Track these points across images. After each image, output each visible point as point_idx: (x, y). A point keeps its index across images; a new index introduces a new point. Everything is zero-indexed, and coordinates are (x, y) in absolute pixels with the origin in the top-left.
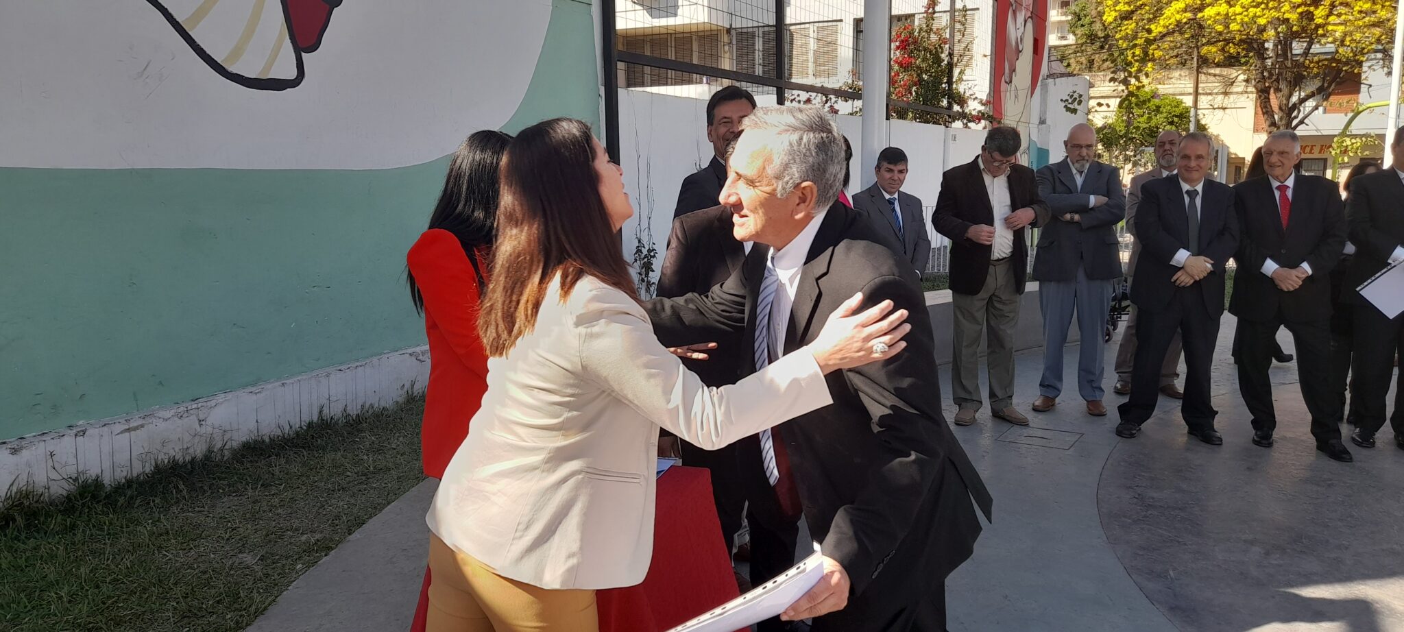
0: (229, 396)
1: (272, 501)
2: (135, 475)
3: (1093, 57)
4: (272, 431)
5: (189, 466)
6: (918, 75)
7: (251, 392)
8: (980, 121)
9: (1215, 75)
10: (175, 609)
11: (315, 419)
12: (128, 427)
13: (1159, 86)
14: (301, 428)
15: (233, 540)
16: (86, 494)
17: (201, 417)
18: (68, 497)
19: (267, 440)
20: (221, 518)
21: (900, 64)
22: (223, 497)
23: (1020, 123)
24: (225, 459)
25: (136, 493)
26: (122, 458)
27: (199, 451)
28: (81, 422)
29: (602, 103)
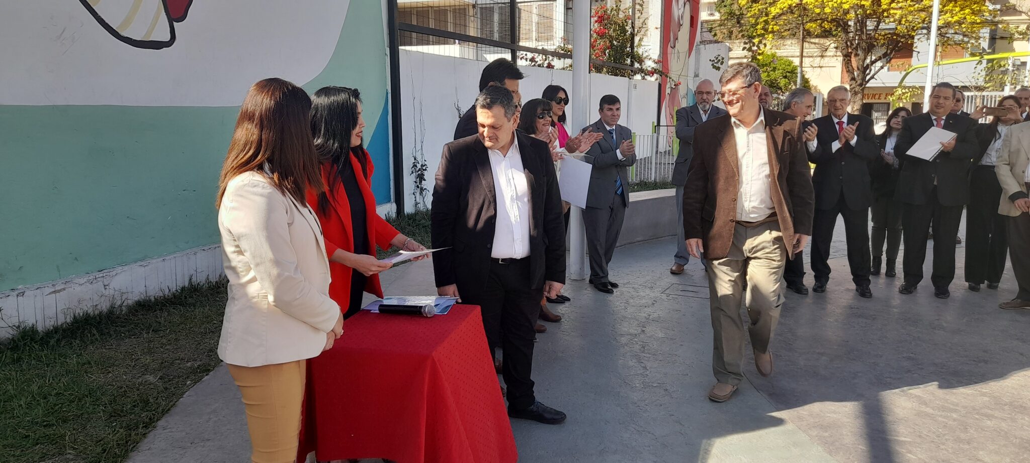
0: (126, 268)
1: (162, 341)
2: (59, 324)
3: (732, 29)
4: (156, 293)
5: (98, 318)
6: (610, 41)
7: (141, 266)
8: (653, 74)
9: (815, 44)
10: (104, 411)
11: (187, 284)
12: (54, 290)
13: (777, 51)
14: (177, 291)
15: (138, 367)
16: (26, 337)
17: (106, 283)
18: (13, 339)
19: (153, 299)
20: (126, 352)
21: (598, 34)
22: (125, 339)
23: (681, 76)
24: (123, 312)
25: (61, 337)
26: (51, 312)
27: (104, 307)
28: (20, 287)
29: (388, 60)
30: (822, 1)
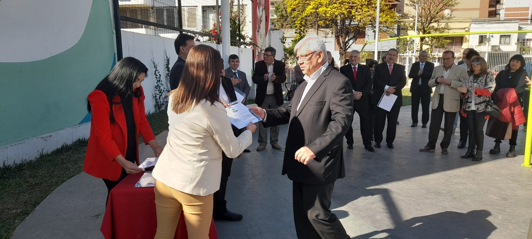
3: (283, 23)
8: (250, 45)
9: (322, 31)
23: (262, 46)
29: (115, 36)
30: (326, 11)
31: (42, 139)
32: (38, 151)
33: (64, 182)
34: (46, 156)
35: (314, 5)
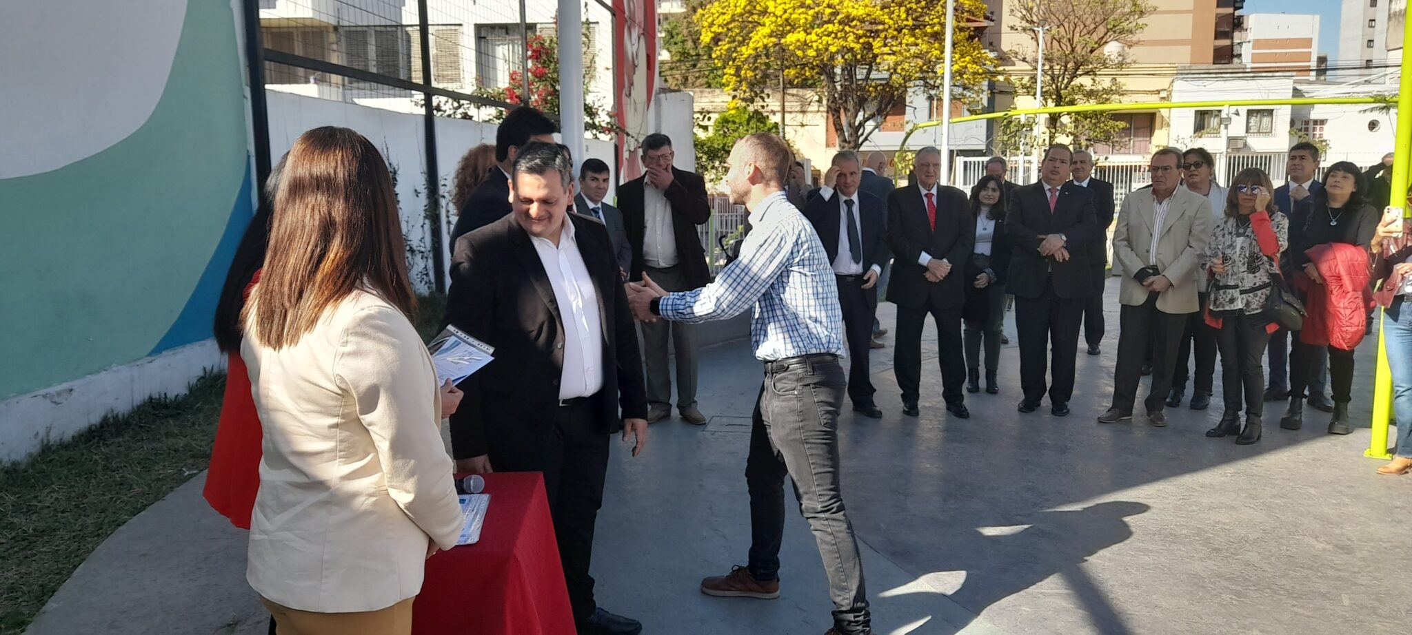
6: (552, 85)
8: (607, 132)
9: (793, 95)
21: (534, 74)
29: (248, 105)
30: (805, 41)
31: (48, 401)
32: (35, 433)
33: (119, 525)
34: (58, 450)
35: (772, 27)
